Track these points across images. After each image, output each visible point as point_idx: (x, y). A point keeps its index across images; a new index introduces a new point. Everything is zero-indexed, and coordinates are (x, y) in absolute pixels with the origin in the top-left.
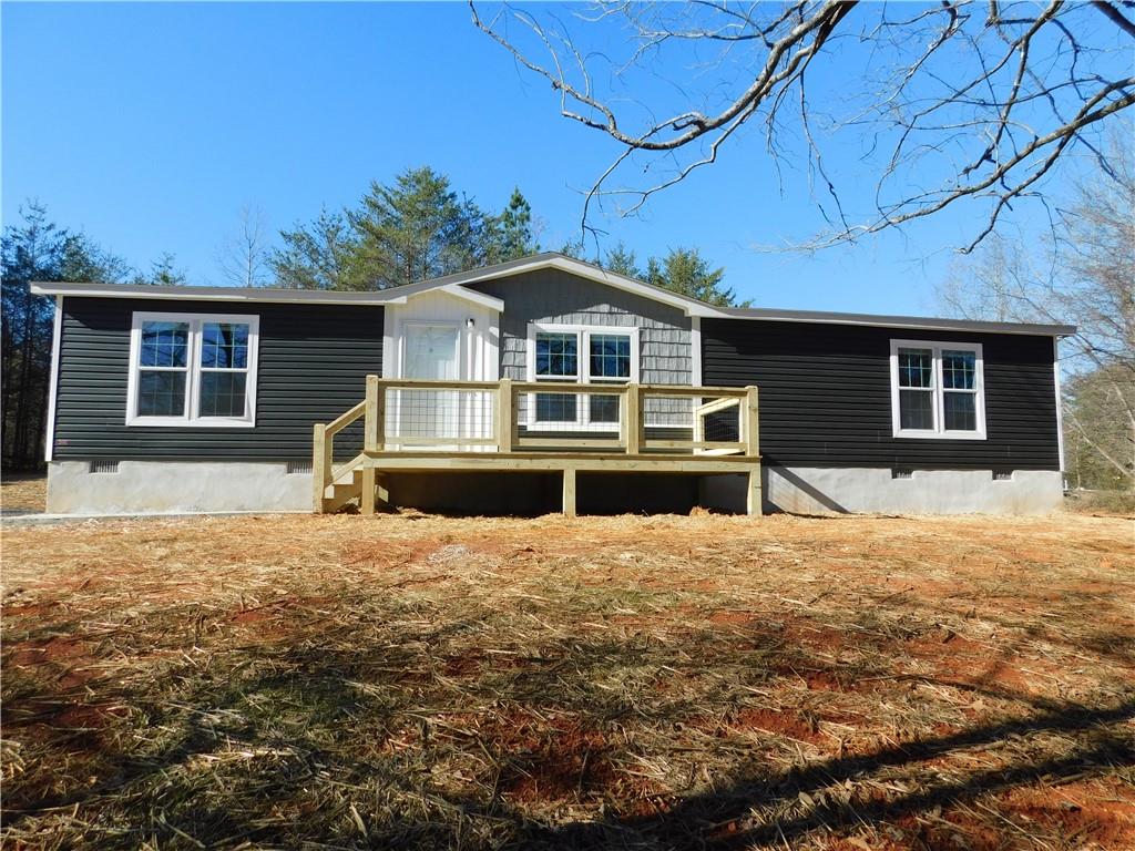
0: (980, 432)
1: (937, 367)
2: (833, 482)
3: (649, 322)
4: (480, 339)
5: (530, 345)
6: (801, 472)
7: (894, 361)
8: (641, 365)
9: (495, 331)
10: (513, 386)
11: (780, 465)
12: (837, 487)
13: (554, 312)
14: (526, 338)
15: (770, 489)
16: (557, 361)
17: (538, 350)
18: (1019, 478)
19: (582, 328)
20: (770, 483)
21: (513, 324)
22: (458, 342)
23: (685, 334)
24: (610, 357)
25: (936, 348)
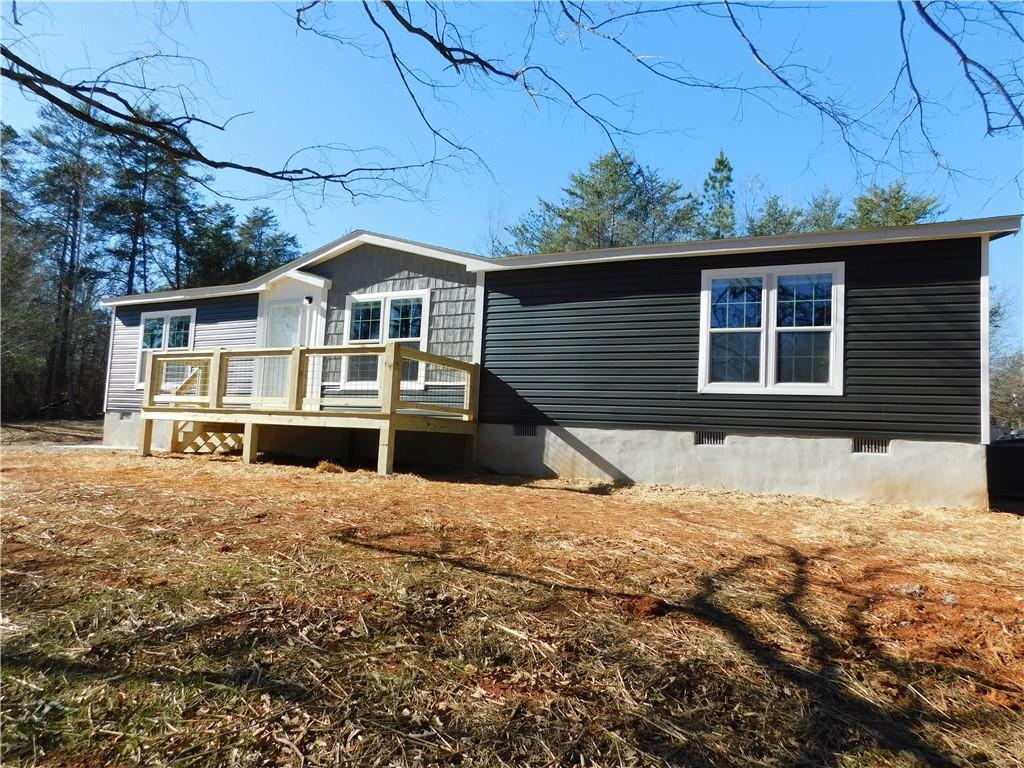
0: (834, 385)
1: (770, 301)
2: (617, 445)
3: (440, 283)
4: (315, 313)
5: (347, 314)
6: (580, 433)
7: (705, 297)
8: (430, 325)
9: (324, 305)
10: (222, 354)
11: (556, 424)
12: (621, 451)
13: (364, 284)
14: (344, 309)
15: (546, 451)
19: (384, 295)
20: (546, 446)
21: (336, 298)
22: (300, 317)
23: (470, 290)
24: (406, 319)
25: (770, 276)
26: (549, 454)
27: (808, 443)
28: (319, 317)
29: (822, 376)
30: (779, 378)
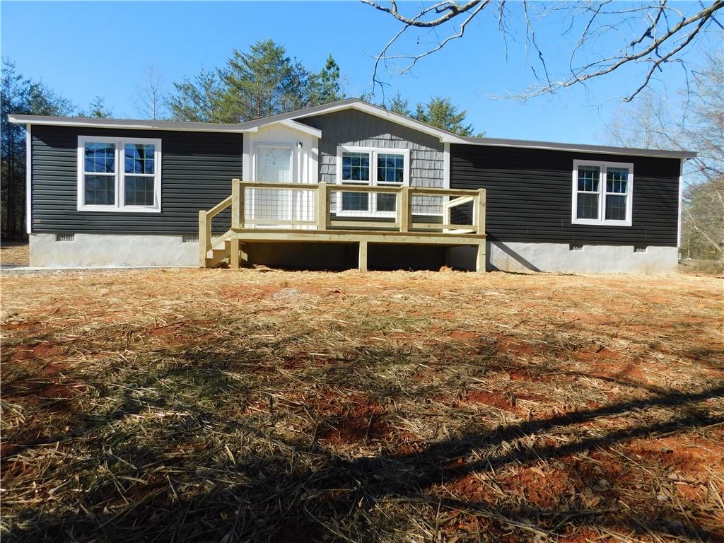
0: (628, 222)
1: (603, 178)
2: (531, 251)
3: (416, 146)
4: (306, 156)
5: (339, 160)
6: (511, 245)
7: (575, 174)
8: (410, 174)
9: (316, 151)
10: (327, 187)
11: (497, 240)
12: (534, 255)
13: (354, 139)
14: (336, 156)
15: (491, 256)
16: (356, 171)
17: (344, 164)
18: (651, 251)
19: (373, 150)
20: (492, 253)
21: (327, 146)
22: (291, 158)
23: (440, 154)
24: (390, 169)
25: (604, 166)
26: (494, 258)
27: (618, 248)
28: (311, 160)
29: (623, 217)
30: (607, 218)
